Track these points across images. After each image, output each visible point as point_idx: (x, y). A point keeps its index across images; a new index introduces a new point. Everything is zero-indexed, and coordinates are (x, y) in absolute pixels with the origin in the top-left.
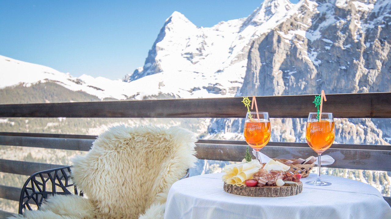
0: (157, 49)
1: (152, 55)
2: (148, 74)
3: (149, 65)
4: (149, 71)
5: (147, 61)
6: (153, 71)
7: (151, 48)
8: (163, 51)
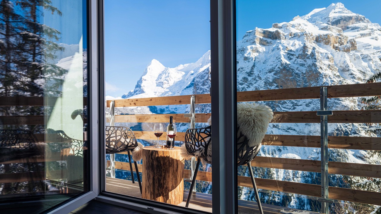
0: (143, 80)
1: (140, 83)
2: (137, 94)
3: (138, 89)
4: (137, 92)
5: (137, 86)
6: (140, 92)
7: (139, 80)
8: (146, 81)
